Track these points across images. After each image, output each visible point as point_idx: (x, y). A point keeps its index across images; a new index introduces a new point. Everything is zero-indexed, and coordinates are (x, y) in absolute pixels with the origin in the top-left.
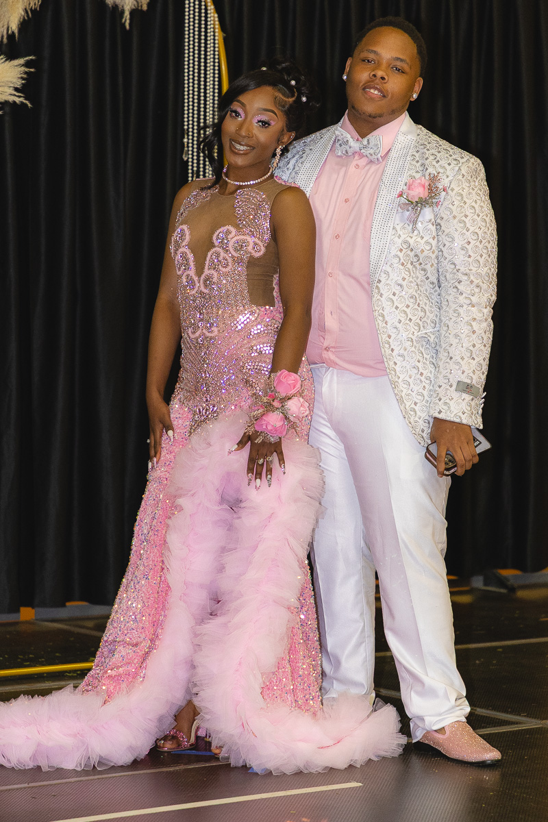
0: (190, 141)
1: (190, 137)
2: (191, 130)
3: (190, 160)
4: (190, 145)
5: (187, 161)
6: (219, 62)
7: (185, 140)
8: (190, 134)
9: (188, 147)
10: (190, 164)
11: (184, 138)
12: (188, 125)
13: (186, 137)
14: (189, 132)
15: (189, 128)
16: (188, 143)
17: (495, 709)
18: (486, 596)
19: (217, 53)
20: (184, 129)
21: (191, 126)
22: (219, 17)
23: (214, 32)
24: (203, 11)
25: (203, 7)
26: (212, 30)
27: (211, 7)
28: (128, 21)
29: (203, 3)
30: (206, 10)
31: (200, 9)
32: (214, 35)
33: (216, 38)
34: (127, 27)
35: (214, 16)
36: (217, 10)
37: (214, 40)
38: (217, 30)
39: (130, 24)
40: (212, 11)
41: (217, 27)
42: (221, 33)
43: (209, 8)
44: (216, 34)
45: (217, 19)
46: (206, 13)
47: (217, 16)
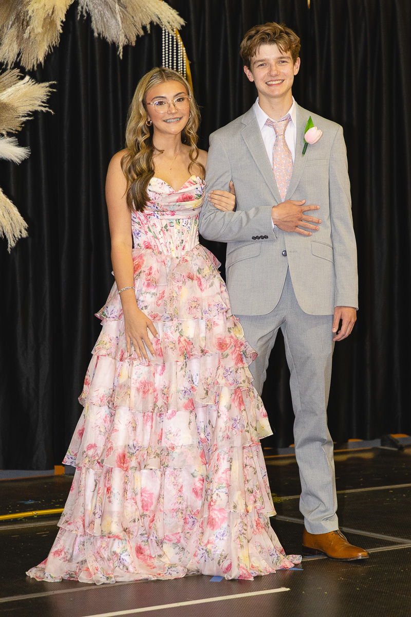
22: (186, 50)
23: (183, 60)
24: (175, 46)
25: (175, 43)
26: (181, 59)
27: (181, 43)
28: (121, 54)
29: (175, 40)
30: (177, 45)
31: (173, 44)
32: (183, 63)
33: (185, 64)
34: (121, 57)
35: (182, 50)
36: (185, 45)
37: (183, 66)
38: (185, 59)
39: (123, 56)
40: (181, 46)
41: (185, 56)
42: (188, 61)
43: (179, 44)
44: (185, 62)
45: (185, 51)
46: (177, 47)
47: (184, 49)
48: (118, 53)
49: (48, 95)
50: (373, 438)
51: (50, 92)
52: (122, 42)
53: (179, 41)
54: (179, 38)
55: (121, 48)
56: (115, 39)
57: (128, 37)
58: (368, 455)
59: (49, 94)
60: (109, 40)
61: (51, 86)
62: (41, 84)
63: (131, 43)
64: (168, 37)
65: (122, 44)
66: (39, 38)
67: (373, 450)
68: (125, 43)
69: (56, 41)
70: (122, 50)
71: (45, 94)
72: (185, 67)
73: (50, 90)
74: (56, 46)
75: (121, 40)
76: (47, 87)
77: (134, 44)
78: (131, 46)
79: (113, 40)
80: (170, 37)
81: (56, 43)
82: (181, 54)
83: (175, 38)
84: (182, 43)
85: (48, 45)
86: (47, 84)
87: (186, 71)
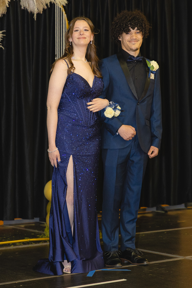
2: (58, 55)
7: (56, 58)
12: (57, 53)
14: (57, 55)
15: (57, 54)
17: (167, 253)
18: (157, 214)
20: (55, 55)
23: (65, 21)
27: (64, 12)
28: (36, 18)
31: (60, 13)
32: (65, 22)
33: (66, 23)
34: (35, 19)
36: (66, 13)
37: (65, 23)
38: (66, 20)
39: (36, 19)
40: (64, 14)
41: (66, 19)
42: (68, 21)
44: (66, 21)
46: (62, 14)
47: (66, 15)
48: (34, 17)
50: (153, 206)
54: (63, 10)
55: (35, 15)
56: (32, 10)
57: (39, 10)
58: (150, 215)
59: (2, 37)
60: (29, 11)
61: (3, 33)
64: (58, 9)
65: (36, 13)
67: (152, 212)
68: (38, 13)
69: (5, 11)
71: (0, 37)
72: (66, 24)
73: (3, 35)
74: (5, 14)
75: (35, 11)
77: (41, 13)
82: (64, 19)
83: (61, 10)
85: (1, 13)
86: (1, 32)
87: (67, 26)
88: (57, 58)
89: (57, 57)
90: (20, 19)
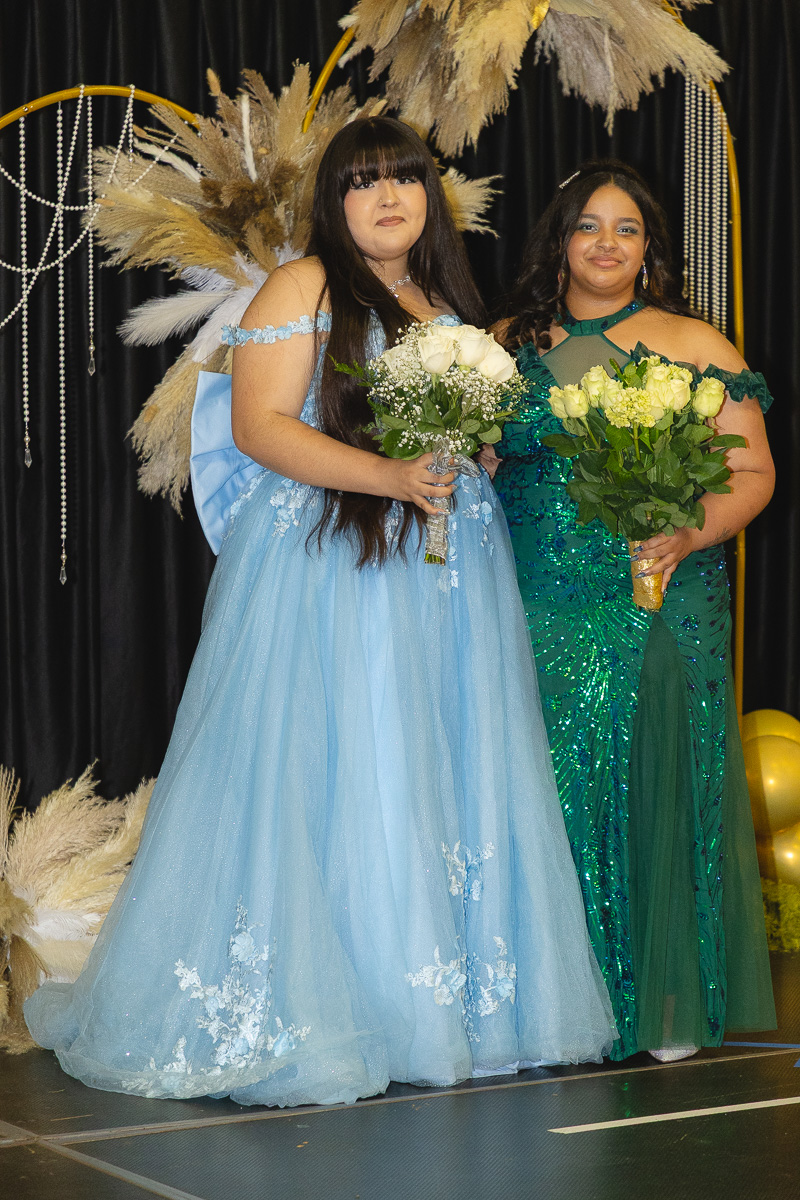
0: (692, 274)
1: (692, 269)
2: (693, 259)
3: (692, 297)
4: (692, 278)
5: (689, 298)
6: (727, 174)
7: (686, 273)
8: (692, 264)
9: (689, 281)
10: (692, 302)
11: (683, 269)
12: (690, 253)
13: (686, 268)
14: (689, 261)
15: (690, 257)
16: (689, 276)
19: (725, 162)
20: (683, 259)
21: (692, 255)
22: (727, 116)
23: (721, 135)
24: (708, 109)
25: (708, 104)
26: (719, 132)
27: (718, 104)
28: (611, 126)
29: (708, 100)
30: (711, 107)
31: (704, 106)
32: (722, 140)
33: (725, 143)
34: (610, 132)
35: (721, 116)
36: (726, 107)
37: (722, 145)
38: (725, 133)
39: (614, 130)
40: (719, 109)
41: (725, 128)
42: (731, 137)
43: (715, 105)
44: (725, 138)
45: (725, 119)
46: (711, 112)
47: (724, 114)
48: (606, 124)
49: (487, 202)
51: (492, 195)
52: (613, 104)
53: (715, 100)
54: (715, 96)
55: (610, 117)
56: (600, 100)
57: (625, 97)
59: (491, 199)
60: (590, 101)
61: (493, 185)
62: (475, 182)
63: (630, 106)
64: (696, 95)
65: (613, 108)
66: (471, 101)
68: (620, 107)
69: (502, 104)
70: (612, 120)
71: (484, 199)
72: (725, 147)
73: (493, 191)
74: (502, 114)
75: (611, 101)
76: (488, 186)
77: (635, 107)
78: (631, 111)
79: (597, 103)
80: (700, 94)
81: (501, 108)
82: (719, 128)
83: (707, 95)
84: (720, 104)
85: (486, 112)
86: (486, 181)
87: (727, 155)
88: (689, 271)
89: (689, 267)
90: (557, 130)
